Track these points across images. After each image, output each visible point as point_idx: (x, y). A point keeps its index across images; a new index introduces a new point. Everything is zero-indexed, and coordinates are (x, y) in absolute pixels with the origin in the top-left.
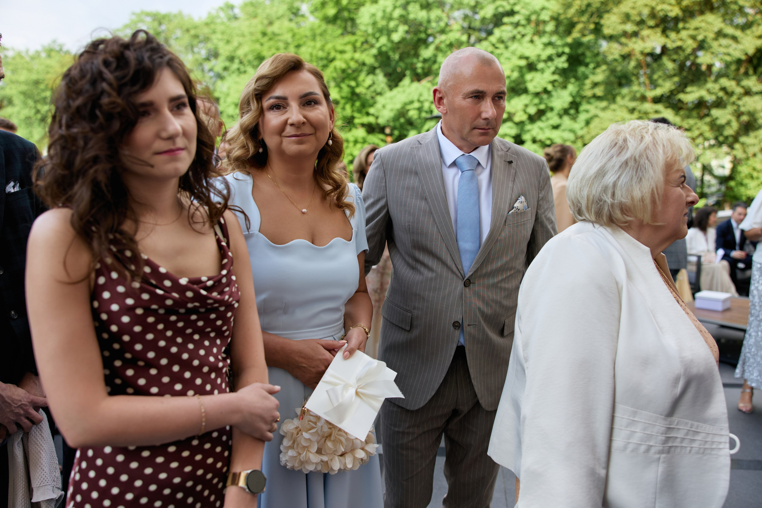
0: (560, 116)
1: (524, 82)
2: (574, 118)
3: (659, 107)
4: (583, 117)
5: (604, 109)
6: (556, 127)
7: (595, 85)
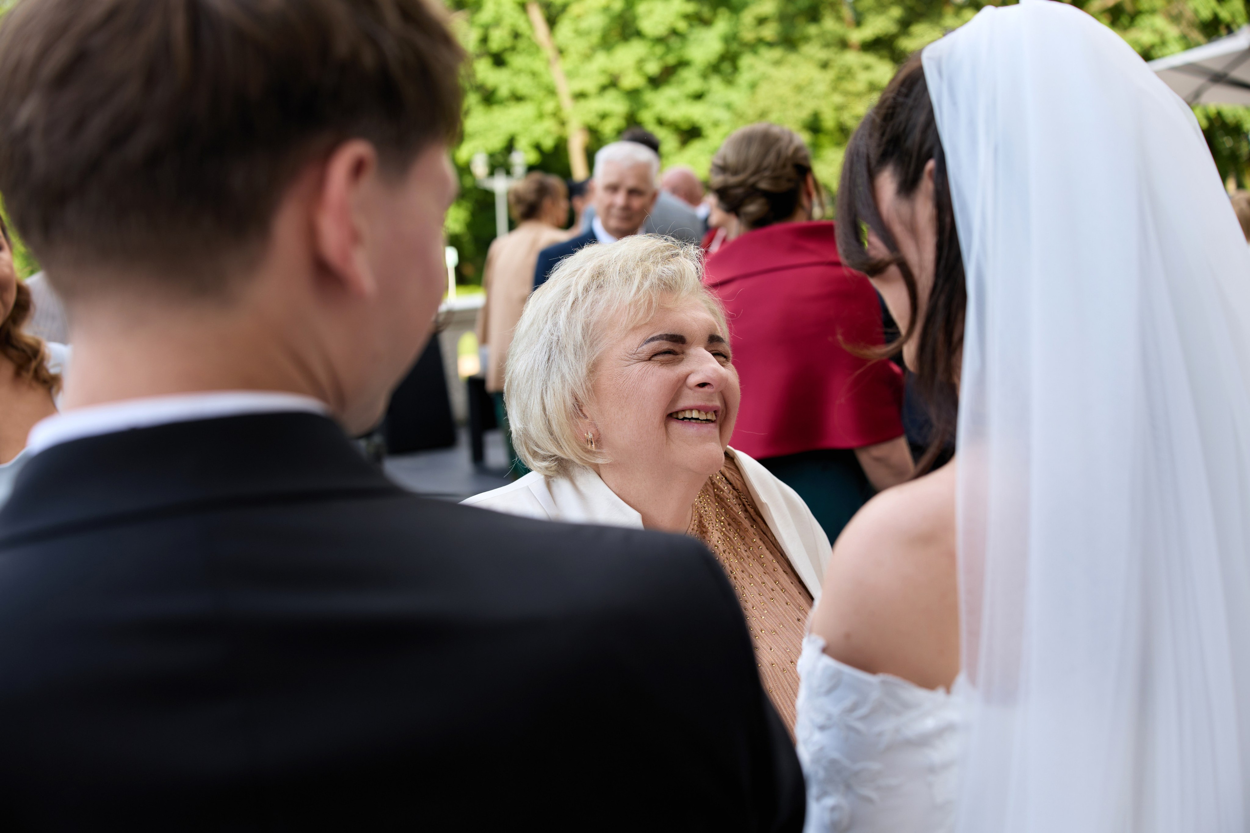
0: (705, 76)
1: (634, 18)
2: (729, 82)
3: (869, 59)
4: (744, 77)
5: (777, 63)
6: (699, 97)
7: (761, 21)
